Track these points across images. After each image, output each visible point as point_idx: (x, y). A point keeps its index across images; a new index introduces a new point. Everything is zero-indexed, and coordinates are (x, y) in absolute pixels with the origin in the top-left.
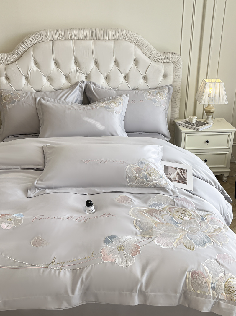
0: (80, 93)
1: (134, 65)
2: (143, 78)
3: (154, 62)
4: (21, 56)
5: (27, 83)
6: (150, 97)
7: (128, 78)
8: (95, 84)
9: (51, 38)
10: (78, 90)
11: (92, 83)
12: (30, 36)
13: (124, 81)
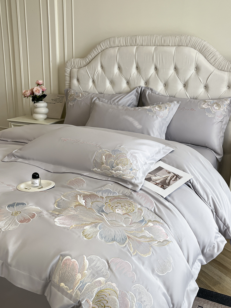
0: (135, 98)
1: (195, 72)
2: (205, 88)
3: (217, 70)
4: (92, 60)
5: (93, 86)
6: (204, 106)
7: (187, 86)
8: (152, 90)
9: (118, 44)
10: (134, 94)
11: (149, 89)
12: (101, 42)
13: (183, 89)
